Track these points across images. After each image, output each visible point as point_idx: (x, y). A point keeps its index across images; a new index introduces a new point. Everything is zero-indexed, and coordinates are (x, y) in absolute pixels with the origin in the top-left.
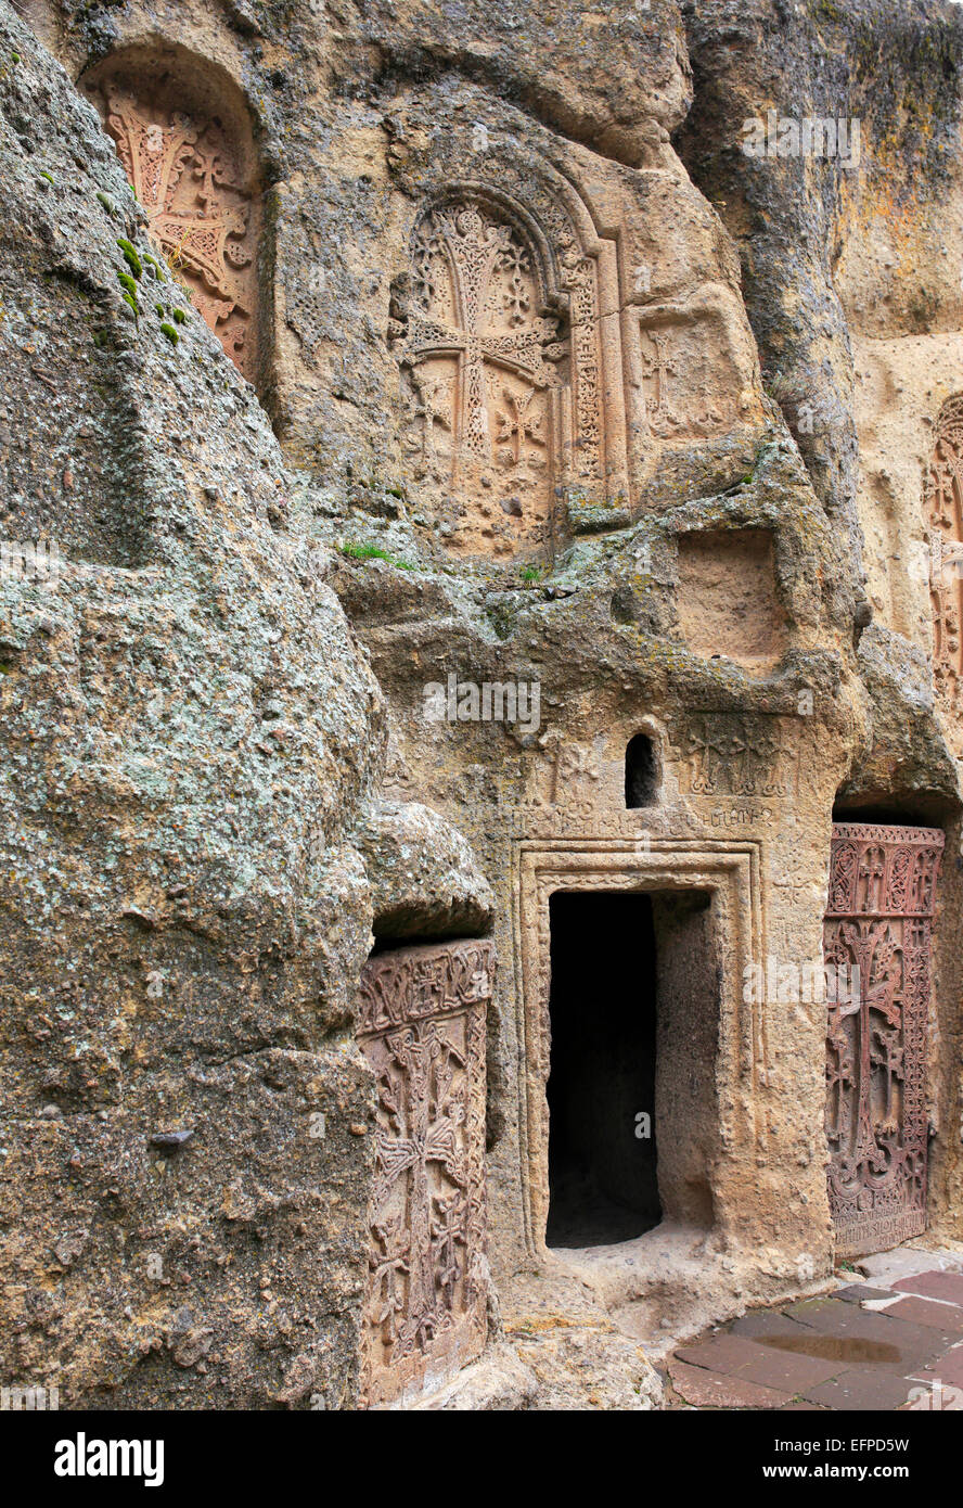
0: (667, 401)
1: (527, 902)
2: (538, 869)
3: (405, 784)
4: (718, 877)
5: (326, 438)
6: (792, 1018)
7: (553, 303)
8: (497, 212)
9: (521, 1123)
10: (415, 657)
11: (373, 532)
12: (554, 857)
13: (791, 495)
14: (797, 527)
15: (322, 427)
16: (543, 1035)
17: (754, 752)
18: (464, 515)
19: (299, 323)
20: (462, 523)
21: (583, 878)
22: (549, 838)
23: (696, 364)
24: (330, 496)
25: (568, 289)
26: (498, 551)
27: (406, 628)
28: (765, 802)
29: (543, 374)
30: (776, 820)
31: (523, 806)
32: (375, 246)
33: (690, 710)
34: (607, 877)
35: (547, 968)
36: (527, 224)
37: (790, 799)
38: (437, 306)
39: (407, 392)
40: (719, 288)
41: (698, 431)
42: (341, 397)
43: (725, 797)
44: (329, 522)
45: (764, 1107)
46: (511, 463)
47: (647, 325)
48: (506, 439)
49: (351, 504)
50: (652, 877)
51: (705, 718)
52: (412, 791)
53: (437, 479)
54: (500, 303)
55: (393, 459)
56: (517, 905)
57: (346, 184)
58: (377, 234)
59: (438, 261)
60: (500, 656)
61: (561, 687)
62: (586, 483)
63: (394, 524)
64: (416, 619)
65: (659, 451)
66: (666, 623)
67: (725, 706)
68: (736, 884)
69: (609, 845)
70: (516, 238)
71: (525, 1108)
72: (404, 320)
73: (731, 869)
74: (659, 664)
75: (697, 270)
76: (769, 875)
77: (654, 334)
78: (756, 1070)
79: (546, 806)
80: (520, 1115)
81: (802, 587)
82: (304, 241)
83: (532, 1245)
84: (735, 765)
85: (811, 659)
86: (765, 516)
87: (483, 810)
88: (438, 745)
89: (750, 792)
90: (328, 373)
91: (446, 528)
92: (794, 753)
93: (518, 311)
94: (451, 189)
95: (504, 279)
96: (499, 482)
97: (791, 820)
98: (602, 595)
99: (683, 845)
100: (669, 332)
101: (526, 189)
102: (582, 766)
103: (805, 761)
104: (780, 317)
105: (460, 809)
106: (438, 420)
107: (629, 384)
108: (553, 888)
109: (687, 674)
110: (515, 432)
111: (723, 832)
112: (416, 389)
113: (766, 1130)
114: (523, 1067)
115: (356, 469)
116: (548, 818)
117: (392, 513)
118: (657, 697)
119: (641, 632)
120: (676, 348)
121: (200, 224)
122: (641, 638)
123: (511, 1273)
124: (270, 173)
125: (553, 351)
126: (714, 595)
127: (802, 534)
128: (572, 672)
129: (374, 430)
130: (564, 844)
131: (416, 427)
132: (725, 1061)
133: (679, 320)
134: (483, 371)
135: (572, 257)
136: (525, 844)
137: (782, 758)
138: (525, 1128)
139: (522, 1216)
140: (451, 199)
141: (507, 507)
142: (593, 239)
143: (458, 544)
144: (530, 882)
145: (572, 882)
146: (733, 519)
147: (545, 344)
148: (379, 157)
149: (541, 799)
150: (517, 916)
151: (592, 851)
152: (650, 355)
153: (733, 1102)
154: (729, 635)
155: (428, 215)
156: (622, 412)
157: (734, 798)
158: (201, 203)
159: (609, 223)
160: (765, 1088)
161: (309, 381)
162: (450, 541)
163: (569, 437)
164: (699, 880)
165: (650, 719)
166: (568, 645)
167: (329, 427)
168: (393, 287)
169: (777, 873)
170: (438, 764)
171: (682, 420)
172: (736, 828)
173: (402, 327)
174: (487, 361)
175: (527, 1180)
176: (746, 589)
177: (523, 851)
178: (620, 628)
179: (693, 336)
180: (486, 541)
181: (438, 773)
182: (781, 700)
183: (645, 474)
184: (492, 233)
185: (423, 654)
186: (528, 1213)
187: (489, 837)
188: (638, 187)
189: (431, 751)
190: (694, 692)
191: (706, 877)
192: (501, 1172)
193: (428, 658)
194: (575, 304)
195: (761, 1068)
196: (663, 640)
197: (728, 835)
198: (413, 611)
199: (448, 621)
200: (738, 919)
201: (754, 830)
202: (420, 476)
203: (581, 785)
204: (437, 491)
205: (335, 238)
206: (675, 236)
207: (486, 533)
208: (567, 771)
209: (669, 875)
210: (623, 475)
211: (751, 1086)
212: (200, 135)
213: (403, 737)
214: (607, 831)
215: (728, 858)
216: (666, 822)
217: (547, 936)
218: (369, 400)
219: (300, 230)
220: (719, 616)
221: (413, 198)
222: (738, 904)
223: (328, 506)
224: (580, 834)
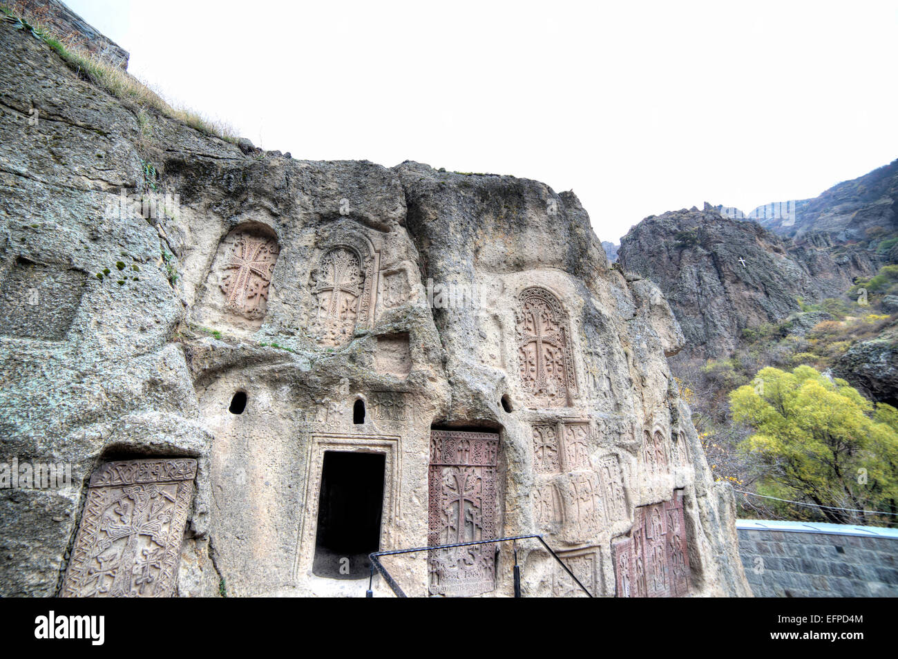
0: (390, 296)
1: (313, 453)
2: (319, 443)
3: (271, 413)
4: (386, 448)
5: (276, 314)
6: (411, 501)
7: (362, 272)
8: (350, 250)
9: (299, 530)
10: (276, 375)
11: (283, 339)
12: (325, 440)
13: (416, 321)
14: (415, 331)
15: (277, 312)
16: (315, 500)
17: (396, 405)
18: (325, 334)
19: (276, 284)
20: (324, 337)
21: (336, 447)
22: (323, 433)
23: (400, 285)
24: (273, 330)
25: (365, 268)
26: (336, 345)
27: (274, 366)
28: (402, 423)
29: (358, 292)
30: (407, 429)
31: (315, 422)
32: (307, 262)
33: (373, 391)
34: (345, 447)
35: (320, 476)
36: (357, 252)
37: (412, 422)
38: (328, 277)
39: (315, 301)
40: (407, 262)
41: (398, 304)
42: (285, 303)
43: (387, 420)
44: (269, 337)
45: (398, 534)
46: (345, 319)
47: (386, 275)
48: (344, 312)
49: (279, 332)
50: (361, 447)
51: (378, 394)
52: (273, 416)
53: (319, 324)
54: (349, 274)
55: (302, 319)
56: (309, 455)
57: (300, 248)
58: (307, 260)
59: (331, 265)
60: (307, 374)
61: (328, 384)
62: (362, 322)
63: (293, 337)
64: (280, 363)
65: (383, 311)
66: (367, 363)
67: (384, 390)
68: (392, 452)
69: (345, 436)
70: (355, 256)
71: (302, 524)
72: (316, 281)
73: (390, 446)
74: (360, 376)
75: (399, 258)
76: (404, 449)
77: (388, 278)
78: (395, 520)
79: (323, 423)
80: (299, 527)
81: (415, 350)
82: (284, 263)
83: (295, 575)
84: (390, 410)
85: (415, 374)
86: (405, 328)
87: (298, 423)
88: (286, 402)
89: (397, 419)
90: (282, 297)
91: (318, 338)
92: (412, 406)
93: (353, 276)
94: (335, 246)
95: (351, 268)
96: (340, 325)
97: (412, 429)
98: (344, 355)
99: (372, 437)
100: (392, 277)
101: (356, 243)
102: (336, 410)
103: (416, 409)
104: (436, 269)
105: (291, 422)
106: (322, 308)
107: (378, 292)
108: (325, 450)
109: (369, 379)
110: (347, 310)
111: (386, 433)
112: (318, 300)
113: (397, 543)
114: (304, 510)
115: (283, 323)
116: (323, 426)
117: (293, 334)
118: (361, 387)
119: (357, 366)
120: (395, 281)
121: (263, 263)
122: (356, 368)
123: (281, 584)
124: (280, 248)
125: (361, 286)
126: (394, 354)
127: (417, 333)
128: (331, 379)
129: (295, 311)
130: (329, 435)
131: (315, 310)
132: (385, 515)
133: (394, 273)
134: (339, 293)
135: (367, 259)
136: (314, 434)
137: (407, 408)
138: (301, 532)
139: (293, 564)
140: (336, 248)
141: (342, 331)
142: (373, 253)
143: (323, 343)
144: (316, 446)
145: (331, 448)
146: (395, 330)
147: (360, 284)
148: (313, 241)
149: (321, 419)
150: (309, 458)
151: (340, 438)
152: (387, 284)
153: (386, 531)
154: (398, 367)
155: (329, 253)
156: (374, 301)
157: (391, 421)
158: (265, 258)
159: (377, 249)
160: (398, 527)
161: (276, 299)
162: (320, 342)
163: (359, 310)
164: (379, 449)
165: (361, 395)
166: (329, 371)
167: (279, 311)
168: (311, 273)
169: (407, 448)
170: (286, 408)
171: (394, 302)
172: (392, 433)
173: (315, 283)
174: (342, 291)
175: (298, 550)
176: (404, 352)
177: (313, 437)
178: (349, 365)
179: (399, 277)
180: (333, 342)
181: (284, 410)
182: (403, 387)
183: (378, 318)
184: (348, 256)
185: (280, 374)
186: (296, 563)
187: (300, 432)
188: (385, 238)
189: (284, 404)
190: (372, 385)
191: (381, 448)
192: (287, 546)
193: (281, 375)
194: (367, 272)
195: (397, 519)
196: (364, 369)
197: (388, 434)
198: (279, 361)
199: (289, 364)
200: (392, 463)
201: (398, 432)
202: (314, 324)
203: (337, 416)
204: (318, 328)
205: (293, 262)
206: (393, 249)
207: (333, 339)
208: (331, 411)
209: (368, 447)
210: (372, 320)
211: (393, 525)
212: (268, 242)
213: (272, 399)
214: (344, 431)
215: (388, 442)
216: (366, 429)
217: (321, 466)
218: (296, 303)
219: (283, 261)
220: (396, 361)
221: (322, 249)
222: (392, 458)
223: (270, 333)
224: (335, 432)
